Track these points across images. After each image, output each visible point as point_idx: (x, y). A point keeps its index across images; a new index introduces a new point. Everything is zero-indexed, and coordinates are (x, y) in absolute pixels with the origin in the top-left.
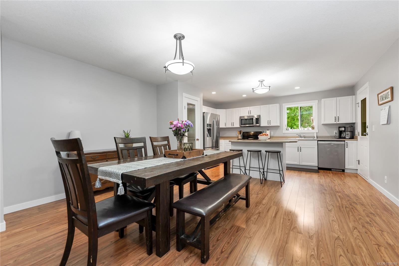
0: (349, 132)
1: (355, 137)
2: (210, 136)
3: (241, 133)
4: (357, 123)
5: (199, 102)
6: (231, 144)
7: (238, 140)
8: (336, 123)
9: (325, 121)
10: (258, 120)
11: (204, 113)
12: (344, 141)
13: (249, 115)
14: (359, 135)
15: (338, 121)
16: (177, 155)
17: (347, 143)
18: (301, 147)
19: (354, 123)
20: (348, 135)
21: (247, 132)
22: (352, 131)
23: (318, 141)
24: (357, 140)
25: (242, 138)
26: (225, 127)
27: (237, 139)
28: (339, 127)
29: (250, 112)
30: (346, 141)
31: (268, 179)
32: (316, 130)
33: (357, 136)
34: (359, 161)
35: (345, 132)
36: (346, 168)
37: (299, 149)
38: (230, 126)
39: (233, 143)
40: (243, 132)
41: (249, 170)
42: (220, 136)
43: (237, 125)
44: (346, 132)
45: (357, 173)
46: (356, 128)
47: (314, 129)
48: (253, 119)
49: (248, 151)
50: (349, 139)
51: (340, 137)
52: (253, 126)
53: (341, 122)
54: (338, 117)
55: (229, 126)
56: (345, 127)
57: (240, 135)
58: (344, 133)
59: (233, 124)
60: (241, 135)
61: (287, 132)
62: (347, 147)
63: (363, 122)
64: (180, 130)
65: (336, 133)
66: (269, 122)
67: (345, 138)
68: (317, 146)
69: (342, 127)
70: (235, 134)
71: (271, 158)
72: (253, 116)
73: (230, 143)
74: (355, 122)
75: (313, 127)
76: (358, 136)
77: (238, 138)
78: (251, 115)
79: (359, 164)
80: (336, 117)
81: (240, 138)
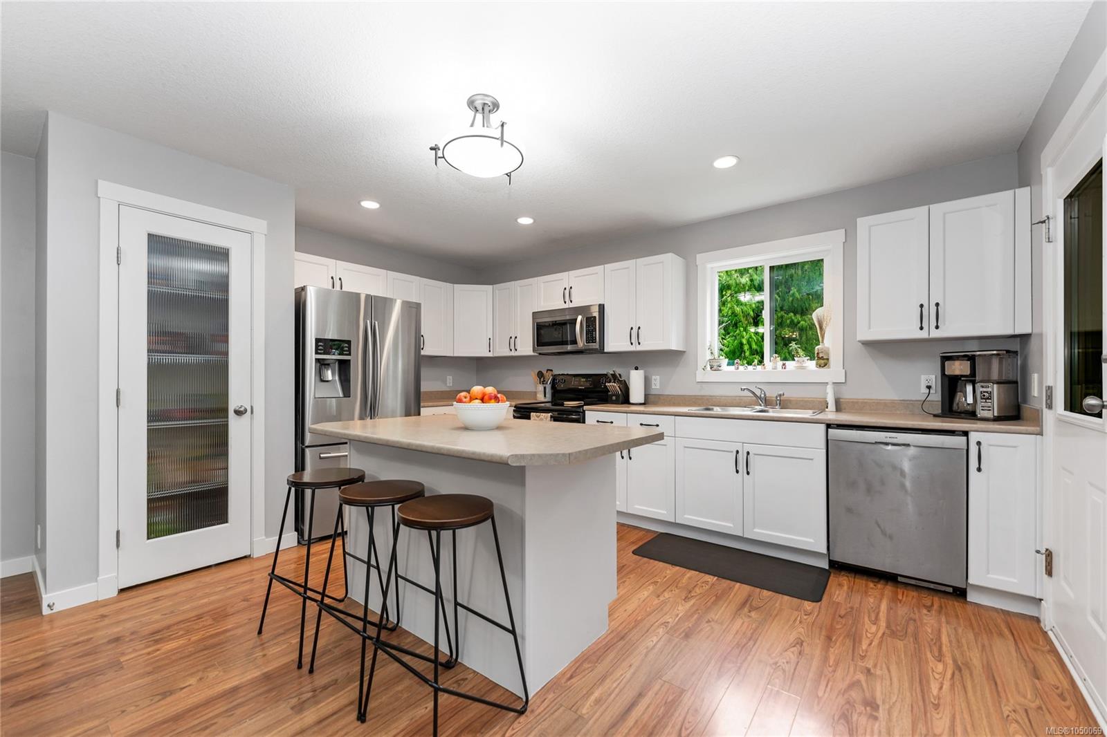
0: (998, 383)
1: (1026, 411)
4: (1041, 335)
8: (923, 335)
9: (870, 328)
12: (966, 434)
14: (1050, 406)
15: (937, 327)
17: (979, 443)
18: (748, 453)
19: (1024, 338)
20: (990, 398)
22: (1011, 378)
23: (829, 426)
24: (1041, 434)
28: (945, 359)
30: (974, 437)
32: (834, 372)
33: (1037, 406)
34: (1049, 555)
35: (974, 383)
36: (971, 581)
37: (743, 463)
44: (978, 385)
45: (1038, 620)
46: (1033, 361)
47: (825, 365)
50: (997, 419)
51: (950, 408)
53: (951, 329)
54: (937, 305)
55: (503, 351)
56: (972, 359)
58: (969, 388)
60: (545, 388)
61: (712, 376)
62: (979, 470)
63: (1075, 329)
65: (929, 387)
66: (635, 334)
67: (971, 415)
68: (825, 451)
69: (958, 358)
74: (1028, 331)
75: (822, 358)
76: (1045, 411)
79: (1049, 572)
80: (926, 306)
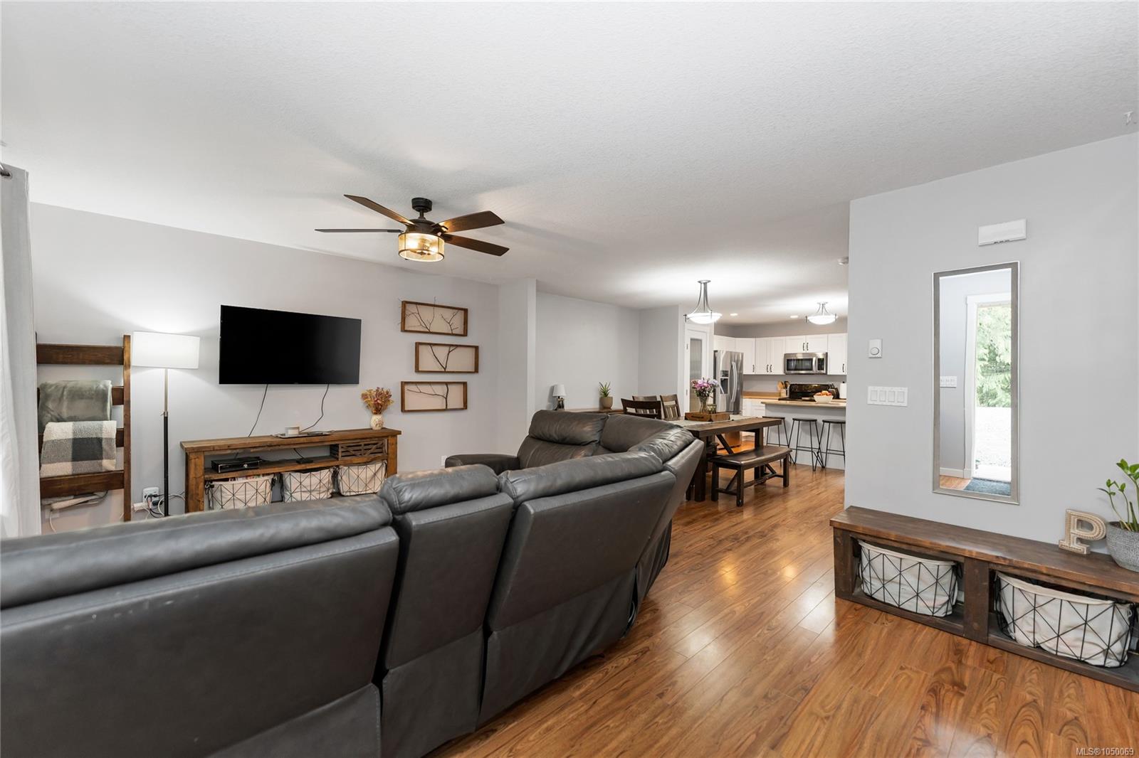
2: (726, 392)
3: (786, 387)
5: (708, 335)
6: (764, 408)
7: (779, 400)
10: (822, 363)
11: (715, 351)
13: (804, 352)
16: (702, 418)
21: (799, 385)
25: (788, 396)
26: (754, 373)
27: (778, 398)
29: (806, 346)
31: (828, 466)
38: (764, 372)
39: (767, 405)
40: (791, 385)
41: (796, 450)
42: (744, 390)
43: (779, 369)
48: (811, 360)
49: (794, 419)
52: (813, 374)
57: (785, 390)
59: (769, 368)
64: (704, 390)
70: (776, 387)
71: (834, 432)
72: (814, 355)
73: (764, 405)
77: (780, 396)
78: (808, 352)
81: (784, 395)
